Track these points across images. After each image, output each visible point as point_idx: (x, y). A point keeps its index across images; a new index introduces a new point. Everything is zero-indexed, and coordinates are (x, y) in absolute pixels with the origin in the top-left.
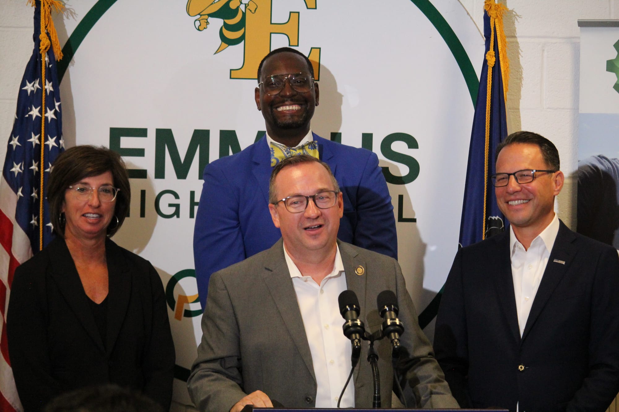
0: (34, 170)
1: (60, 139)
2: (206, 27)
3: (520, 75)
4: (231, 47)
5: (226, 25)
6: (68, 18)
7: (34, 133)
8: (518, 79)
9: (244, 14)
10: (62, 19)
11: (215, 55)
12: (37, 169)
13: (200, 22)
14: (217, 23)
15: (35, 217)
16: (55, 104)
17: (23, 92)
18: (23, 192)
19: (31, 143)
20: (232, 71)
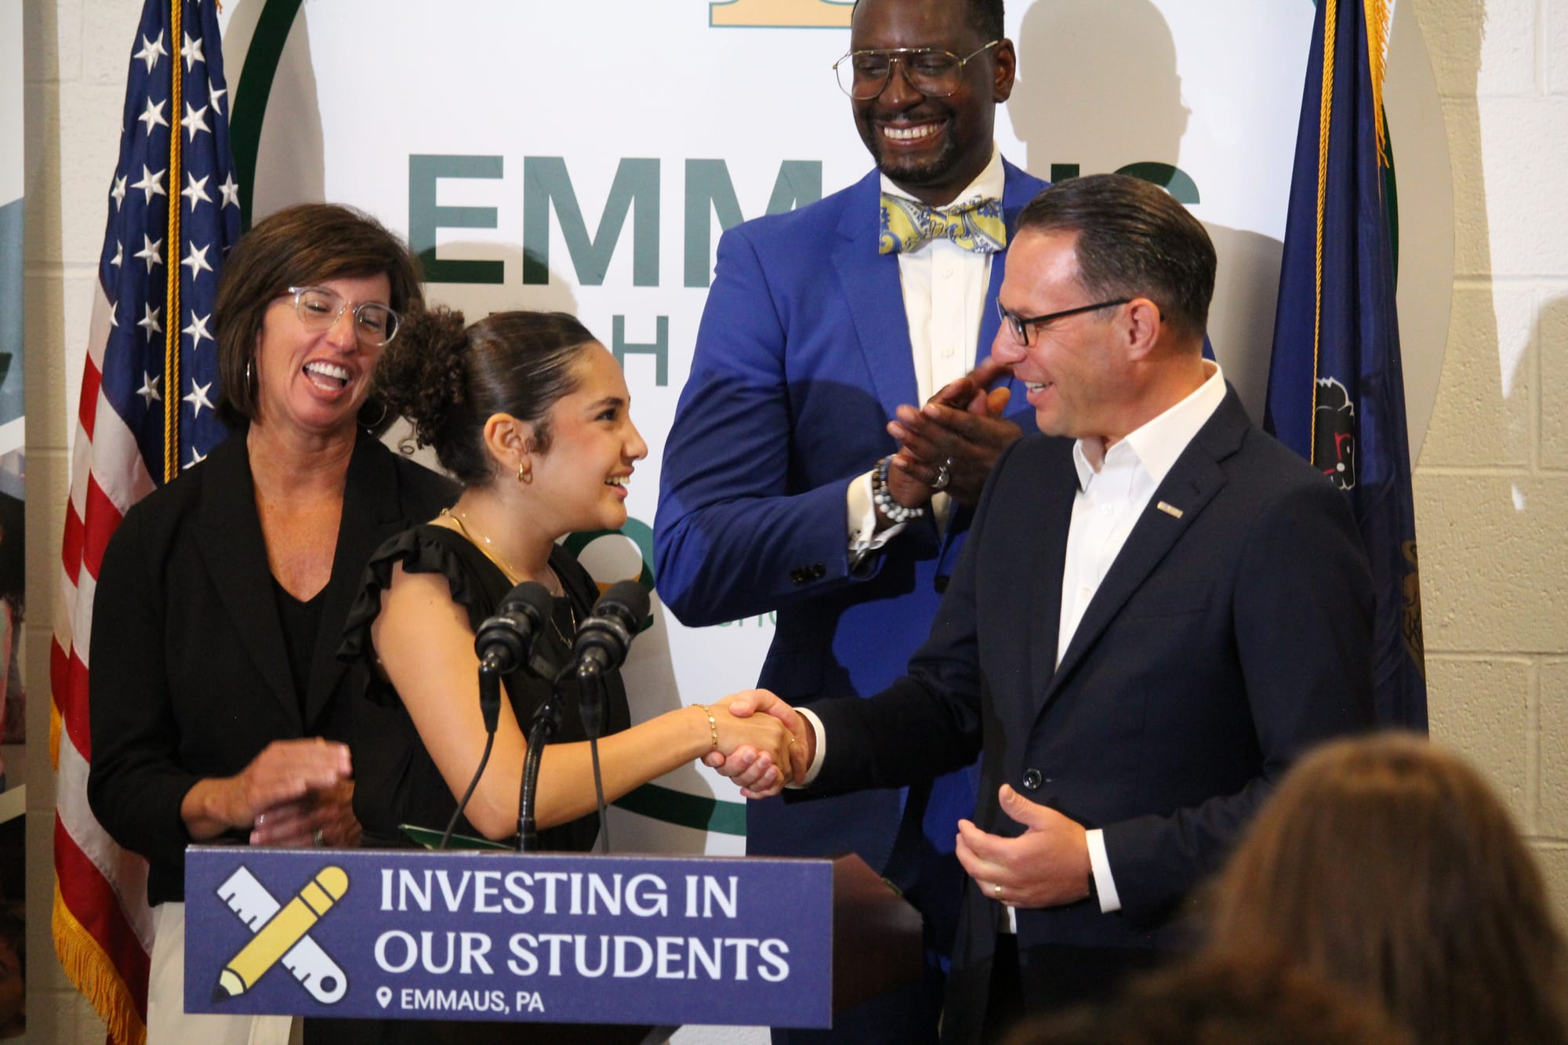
0: (148, 261)
1: (222, 183)
3: (1477, 6)
7: (149, 168)
8: (1471, 16)
12: (157, 258)
15: (151, 378)
16: (208, 94)
17: (137, 65)
18: (117, 316)
19: (142, 191)
20: (715, 8)
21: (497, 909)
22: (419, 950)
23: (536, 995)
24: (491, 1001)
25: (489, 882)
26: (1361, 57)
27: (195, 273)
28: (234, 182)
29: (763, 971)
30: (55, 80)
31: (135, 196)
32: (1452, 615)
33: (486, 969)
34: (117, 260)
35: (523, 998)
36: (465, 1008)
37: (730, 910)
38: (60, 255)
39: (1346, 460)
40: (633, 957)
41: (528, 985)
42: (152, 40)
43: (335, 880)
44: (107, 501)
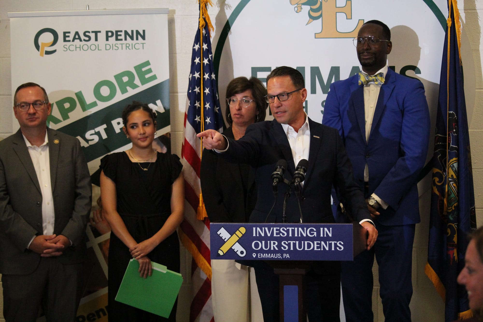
1: (212, 74)
2: (301, 11)
3: (479, 31)
4: (315, 21)
5: (311, 9)
6: (227, 9)
7: (196, 72)
9: (321, 3)
10: (224, 10)
11: (306, 26)
12: (199, 91)
13: (297, 8)
14: (307, 8)
15: (198, 117)
16: (209, 56)
17: (194, 50)
18: (190, 103)
19: (195, 77)
20: (316, 34)
21: (279, 236)
22: (262, 245)
23: (288, 254)
24: (278, 256)
25: (277, 230)
26: (456, 42)
27: (207, 94)
28: (214, 74)
29: (338, 248)
30: (176, 53)
31: (193, 78)
32: (477, 161)
33: (277, 249)
34: (190, 91)
35: (285, 255)
36: (272, 257)
37: (330, 235)
38: (177, 91)
39: (455, 129)
40: (309, 246)
41: (286, 252)
42: (197, 44)
43: (243, 230)
44: (188, 143)
